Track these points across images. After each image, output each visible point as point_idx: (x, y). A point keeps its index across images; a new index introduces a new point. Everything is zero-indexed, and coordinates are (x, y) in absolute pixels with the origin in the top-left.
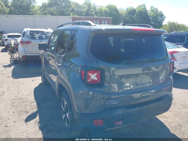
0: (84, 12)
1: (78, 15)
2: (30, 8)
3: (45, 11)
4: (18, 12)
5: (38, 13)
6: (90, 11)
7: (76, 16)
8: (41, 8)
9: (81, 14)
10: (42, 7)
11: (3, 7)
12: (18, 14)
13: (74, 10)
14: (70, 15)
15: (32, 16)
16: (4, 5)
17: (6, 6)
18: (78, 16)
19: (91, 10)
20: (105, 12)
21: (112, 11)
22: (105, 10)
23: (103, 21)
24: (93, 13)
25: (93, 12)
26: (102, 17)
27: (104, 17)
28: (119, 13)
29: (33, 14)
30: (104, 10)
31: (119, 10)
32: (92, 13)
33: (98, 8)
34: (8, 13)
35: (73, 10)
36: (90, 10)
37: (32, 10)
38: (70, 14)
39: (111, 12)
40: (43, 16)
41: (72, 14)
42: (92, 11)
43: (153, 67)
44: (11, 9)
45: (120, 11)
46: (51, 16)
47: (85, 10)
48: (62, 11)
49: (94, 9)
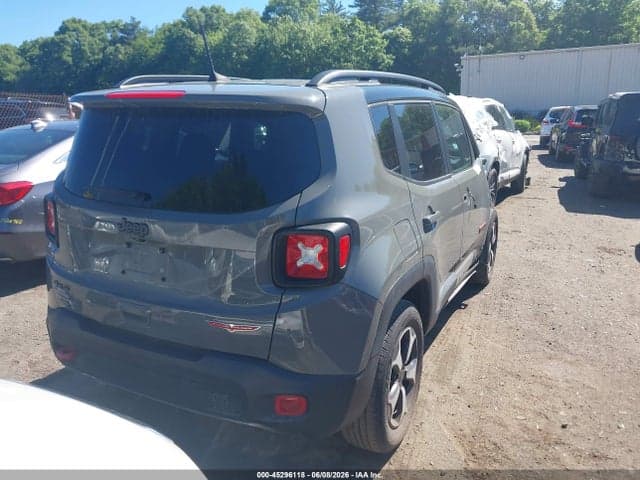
4: (575, 37)
11: (530, 29)
15: (622, 45)
16: (537, 20)
17: (542, 22)
43: (156, 226)
44: (555, 29)
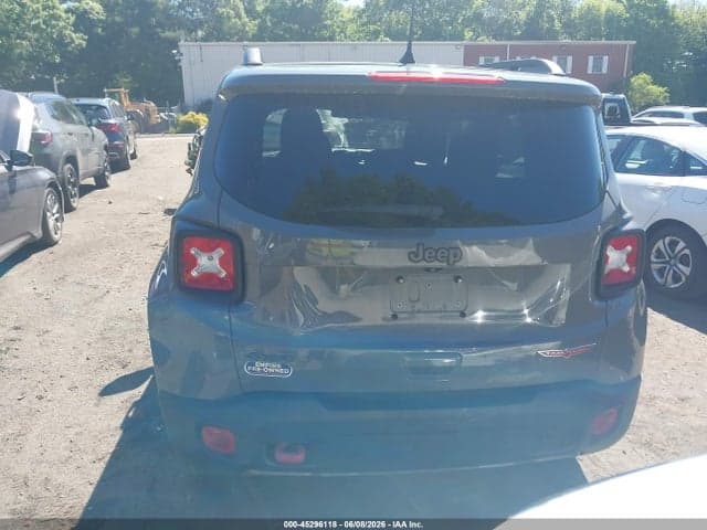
0: (517, 23)
1: (495, 38)
2: (323, 16)
3: (374, 23)
4: (285, 30)
5: (348, 33)
6: (545, 19)
7: (485, 41)
8: (360, 13)
9: (505, 31)
10: (364, 11)
11: (240, 18)
12: (285, 40)
13: (482, 15)
14: (461, 38)
15: (328, 43)
16: (245, 9)
17: (250, 12)
18: (494, 42)
19: (548, 13)
20: (611, 19)
21: (643, 16)
22: (608, 11)
23: (591, 58)
24: (558, 25)
25: (557, 22)
26: (591, 42)
27: (603, 41)
28: (673, 19)
29: (331, 39)
30: (603, 10)
31: (674, 6)
32: (553, 26)
33: (578, 6)
34: (254, 36)
35: (478, 17)
36: (545, 15)
37: (329, 22)
38: (463, 31)
39: (636, 19)
40: (366, 42)
41: (471, 33)
42: (551, 19)
44: (264, 21)
45: (678, 13)
46: (390, 42)
47: (523, 15)
48: (436, 22)
49: (563, 8)
